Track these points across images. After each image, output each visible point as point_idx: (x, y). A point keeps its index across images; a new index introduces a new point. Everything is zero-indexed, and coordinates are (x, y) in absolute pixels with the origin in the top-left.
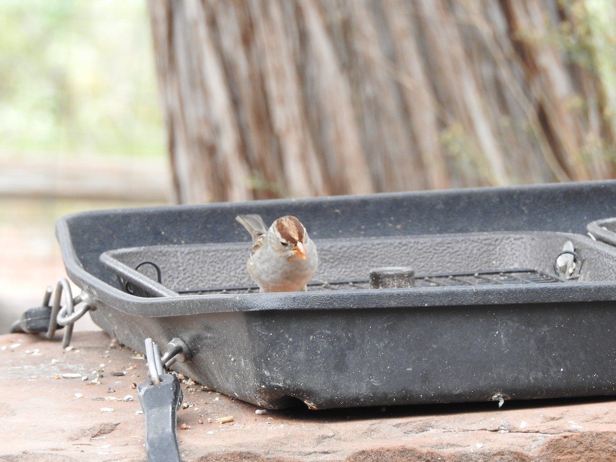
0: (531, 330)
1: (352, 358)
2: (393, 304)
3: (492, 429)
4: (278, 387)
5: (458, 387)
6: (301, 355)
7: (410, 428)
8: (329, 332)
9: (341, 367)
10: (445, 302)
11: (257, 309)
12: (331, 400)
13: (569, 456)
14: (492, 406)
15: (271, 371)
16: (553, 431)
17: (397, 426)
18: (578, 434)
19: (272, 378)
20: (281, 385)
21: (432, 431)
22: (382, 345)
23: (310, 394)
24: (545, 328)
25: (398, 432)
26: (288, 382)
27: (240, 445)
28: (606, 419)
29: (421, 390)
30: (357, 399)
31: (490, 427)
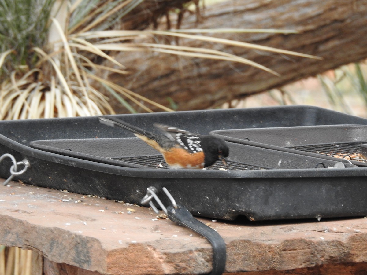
0: (334, 188)
1: (271, 199)
2: (289, 176)
3: (319, 231)
4: (242, 211)
5: (305, 212)
6: (253, 197)
7: (286, 229)
8: (264, 188)
9: (266, 203)
10: (308, 176)
11: (240, 177)
12: (261, 217)
13: (357, 243)
14: (315, 220)
15: (239, 204)
16: (348, 232)
17: (282, 228)
18: (360, 233)
19: (240, 207)
20: (243, 210)
21: (294, 231)
22: (282, 193)
23: (254, 214)
24: (339, 187)
25: (282, 231)
26: (247, 209)
28: (361, 227)
29: (293, 214)
30: (270, 217)
31: (318, 230)
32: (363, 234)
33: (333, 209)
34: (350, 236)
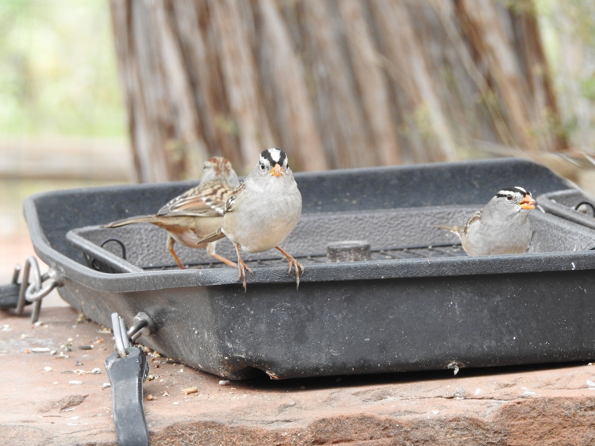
0: (484, 300)
1: (311, 330)
2: (351, 277)
3: (447, 396)
4: (241, 359)
5: (414, 356)
6: (263, 327)
7: (368, 396)
8: (289, 305)
9: (301, 337)
10: (401, 274)
11: (219, 283)
12: (292, 371)
13: (522, 422)
14: (447, 374)
15: (233, 343)
16: (506, 397)
17: (356, 394)
18: (531, 400)
19: (235, 350)
20: (243, 356)
21: (390, 399)
22: (340, 316)
23: (272, 364)
24: (498, 298)
25: (357, 400)
26: (250, 353)
27: (205, 415)
28: (558, 385)
29: (378, 360)
30: (317, 369)
31: (446, 394)
32: (536, 401)
33: (489, 347)
34: (502, 406)
